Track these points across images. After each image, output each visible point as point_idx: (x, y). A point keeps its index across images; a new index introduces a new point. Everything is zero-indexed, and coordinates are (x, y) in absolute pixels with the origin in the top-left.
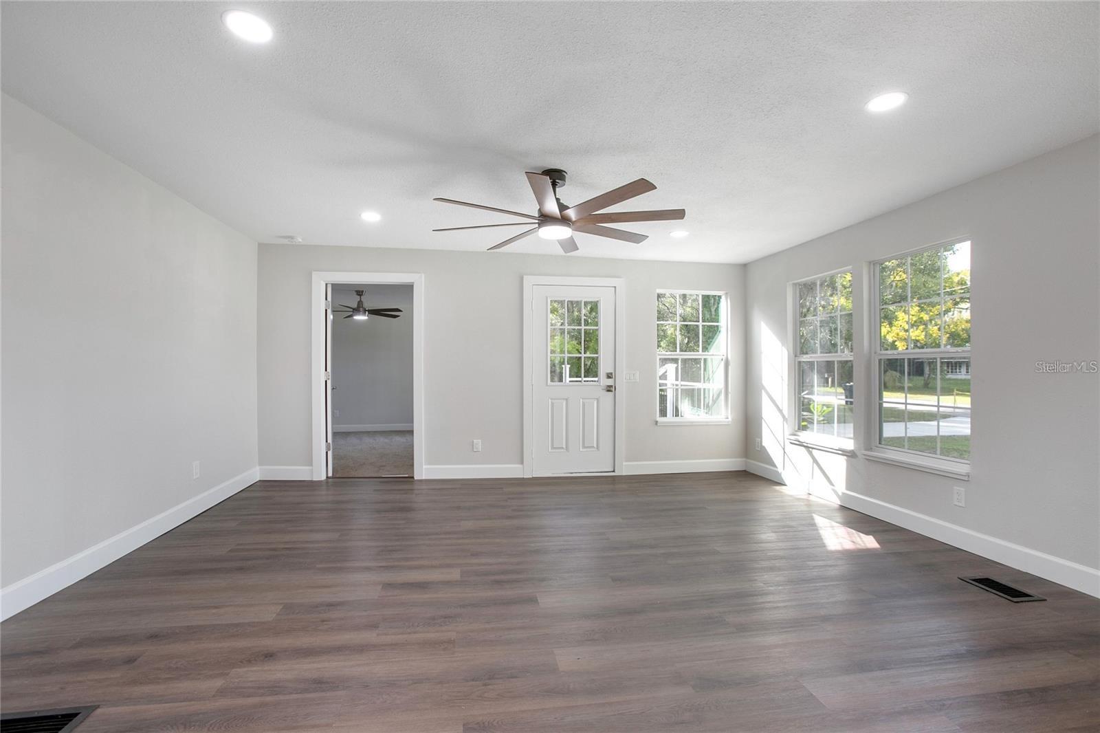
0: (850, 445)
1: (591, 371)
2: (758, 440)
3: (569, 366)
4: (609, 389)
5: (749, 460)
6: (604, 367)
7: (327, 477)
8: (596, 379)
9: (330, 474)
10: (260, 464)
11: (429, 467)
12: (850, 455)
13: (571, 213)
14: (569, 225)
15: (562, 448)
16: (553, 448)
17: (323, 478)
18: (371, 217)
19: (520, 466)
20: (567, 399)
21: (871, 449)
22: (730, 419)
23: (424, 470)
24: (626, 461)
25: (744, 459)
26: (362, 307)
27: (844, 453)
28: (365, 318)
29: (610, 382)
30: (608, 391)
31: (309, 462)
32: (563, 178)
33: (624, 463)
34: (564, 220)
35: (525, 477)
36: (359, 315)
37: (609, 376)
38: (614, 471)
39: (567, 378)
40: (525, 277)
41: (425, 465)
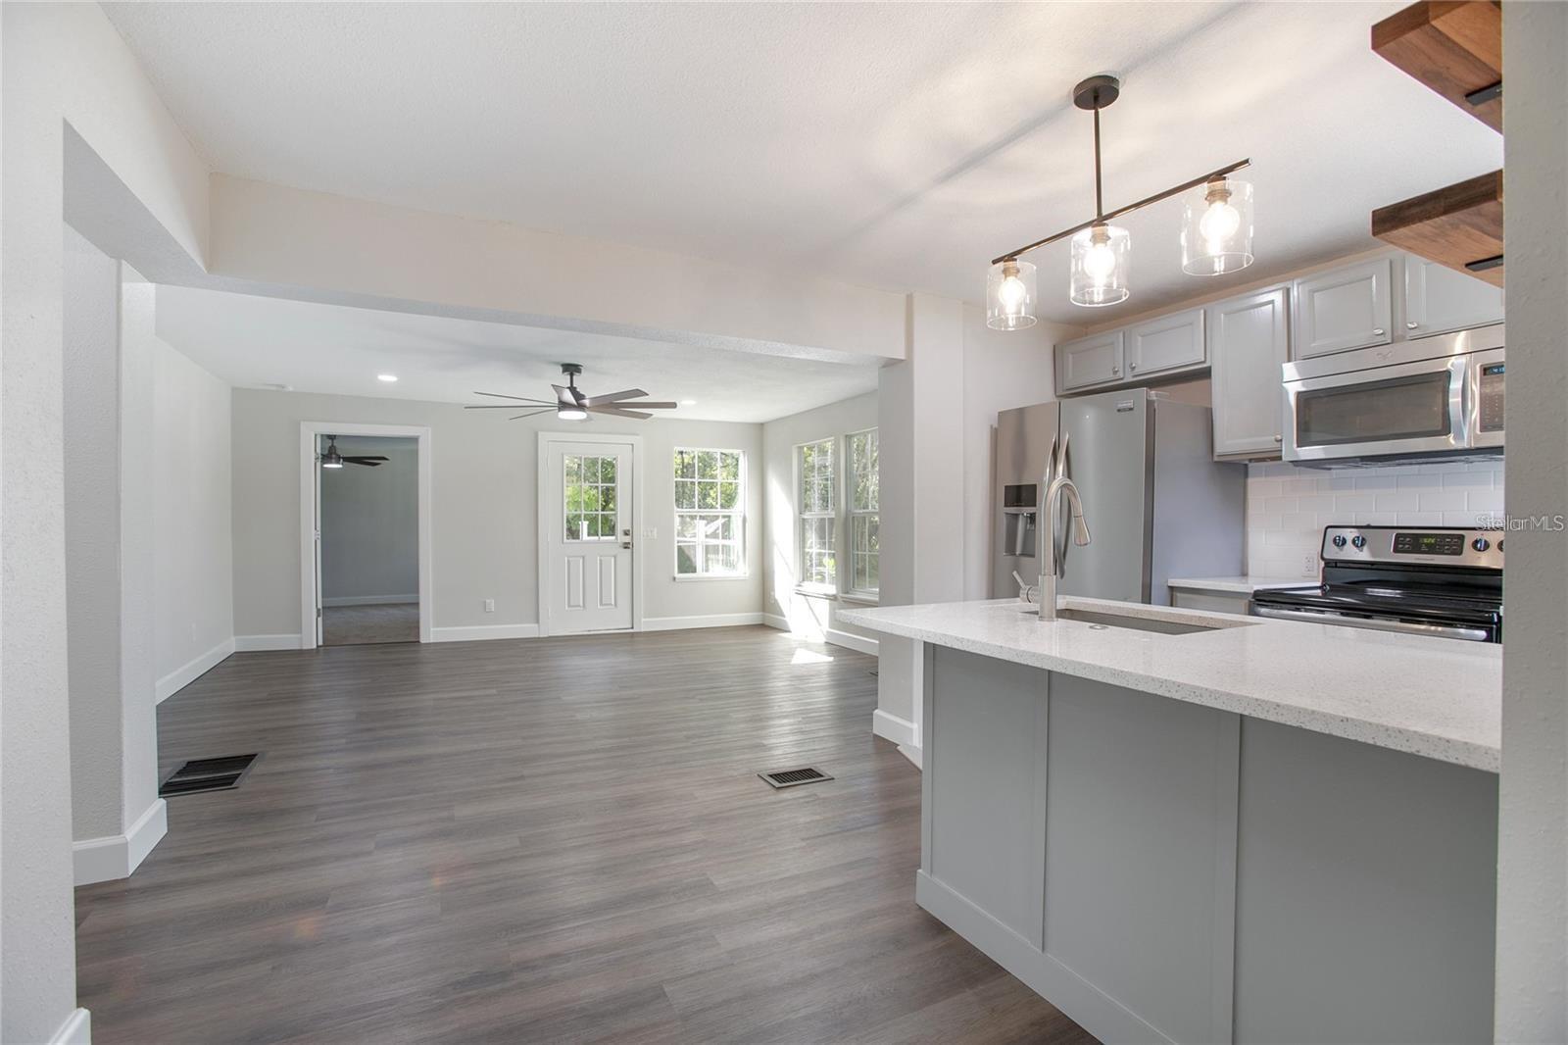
0: (832, 590)
1: (610, 529)
2: (772, 593)
3: (587, 522)
4: (626, 546)
5: (767, 614)
6: (622, 524)
7: (318, 646)
8: (613, 538)
9: (320, 643)
10: (236, 634)
11: (436, 629)
12: (833, 598)
13: (586, 402)
14: (584, 411)
15: (579, 606)
16: (569, 606)
17: (315, 647)
18: (387, 378)
19: (536, 625)
20: (583, 558)
21: (847, 593)
22: (747, 575)
23: (432, 632)
24: (645, 617)
25: (761, 613)
26: (335, 453)
27: (828, 597)
28: (340, 466)
29: (627, 539)
30: (626, 548)
31: (298, 629)
32: (579, 371)
33: (643, 620)
34: (581, 407)
35: (541, 636)
36: (331, 463)
37: (626, 533)
38: (632, 628)
39: (584, 535)
40: (540, 434)
41: (434, 627)
